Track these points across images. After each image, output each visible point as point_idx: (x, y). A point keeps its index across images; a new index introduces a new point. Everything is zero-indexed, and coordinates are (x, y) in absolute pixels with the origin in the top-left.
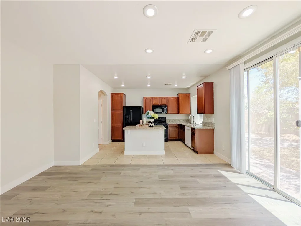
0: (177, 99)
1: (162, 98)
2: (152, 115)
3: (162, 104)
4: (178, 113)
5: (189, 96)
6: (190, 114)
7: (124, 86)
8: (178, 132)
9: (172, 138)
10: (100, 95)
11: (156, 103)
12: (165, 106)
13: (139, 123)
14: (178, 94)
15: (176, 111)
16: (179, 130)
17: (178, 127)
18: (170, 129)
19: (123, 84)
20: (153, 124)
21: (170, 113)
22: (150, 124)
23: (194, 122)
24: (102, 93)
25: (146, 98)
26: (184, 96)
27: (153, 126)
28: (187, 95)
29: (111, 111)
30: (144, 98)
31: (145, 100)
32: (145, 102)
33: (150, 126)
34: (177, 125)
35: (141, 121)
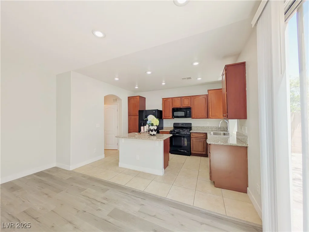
3: (184, 106)
4: (208, 117)
7: (137, 88)
8: (205, 145)
9: (197, 152)
10: (115, 100)
11: (178, 105)
12: (189, 108)
15: (205, 115)
17: (205, 137)
18: (194, 139)
19: (137, 86)
21: (196, 117)
22: (151, 132)
25: (165, 99)
27: (154, 135)
29: (128, 115)
30: (163, 100)
31: (163, 102)
32: (164, 104)
33: (151, 135)
34: (204, 134)
35: (142, 128)
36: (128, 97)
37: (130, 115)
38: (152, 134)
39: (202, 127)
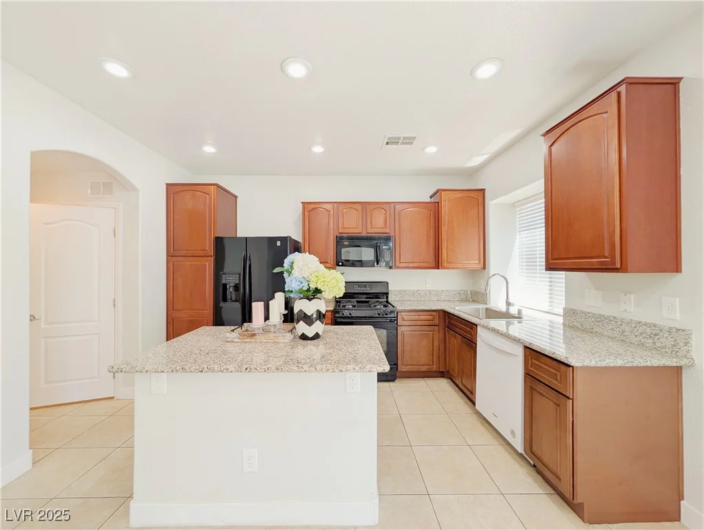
0: (434, 210)
1: (372, 207)
2: (313, 279)
3: (373, 231)
5: (481, 199)
6: (484, 268)
8: (436, 343)
9: (415, 368)
11: (353, 225)
12: (388, 239)
14: (437, 191)
15: (430, 258)
16: (442, 332)
17: (436, 322)
18: (405, 330)
20: (318, 327)
21: (405, 265)
22: (302, 327)
23: (508, 304)
25: (313, 206)
26: (461, 198)
27: (317, 336)
28: (473, 195)
29: (168, 255)
30: (304, 208)
31: (306, 213)
32: (307, 221)
33: (304, 337)
34: (434, 313)
35: (258, 308)
36: (167, 184)
37: (174, 253)
38: (310, 336)
39: (414, 293)
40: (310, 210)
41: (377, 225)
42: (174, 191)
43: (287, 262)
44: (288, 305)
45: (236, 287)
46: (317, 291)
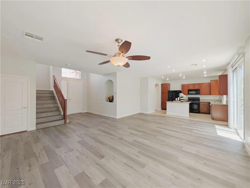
0: (209, 84)
1: (196, 84)
4: (210, 94)
9: (204, 112)
10: (156, 86)
11: (191, 88)
12: (199, 90)
13: (175, 100)
18: (201, 105)
22: (181, 101)
24: (156, 85)
33: (181, 102)
35: (176, 99)
37: (162, 93)
40: (183, 86)
41: (196, 88)
42: (162, 85)
43: (179, 94)
44: (180, 98)
45: (171, 98)
46: (183, 97)
